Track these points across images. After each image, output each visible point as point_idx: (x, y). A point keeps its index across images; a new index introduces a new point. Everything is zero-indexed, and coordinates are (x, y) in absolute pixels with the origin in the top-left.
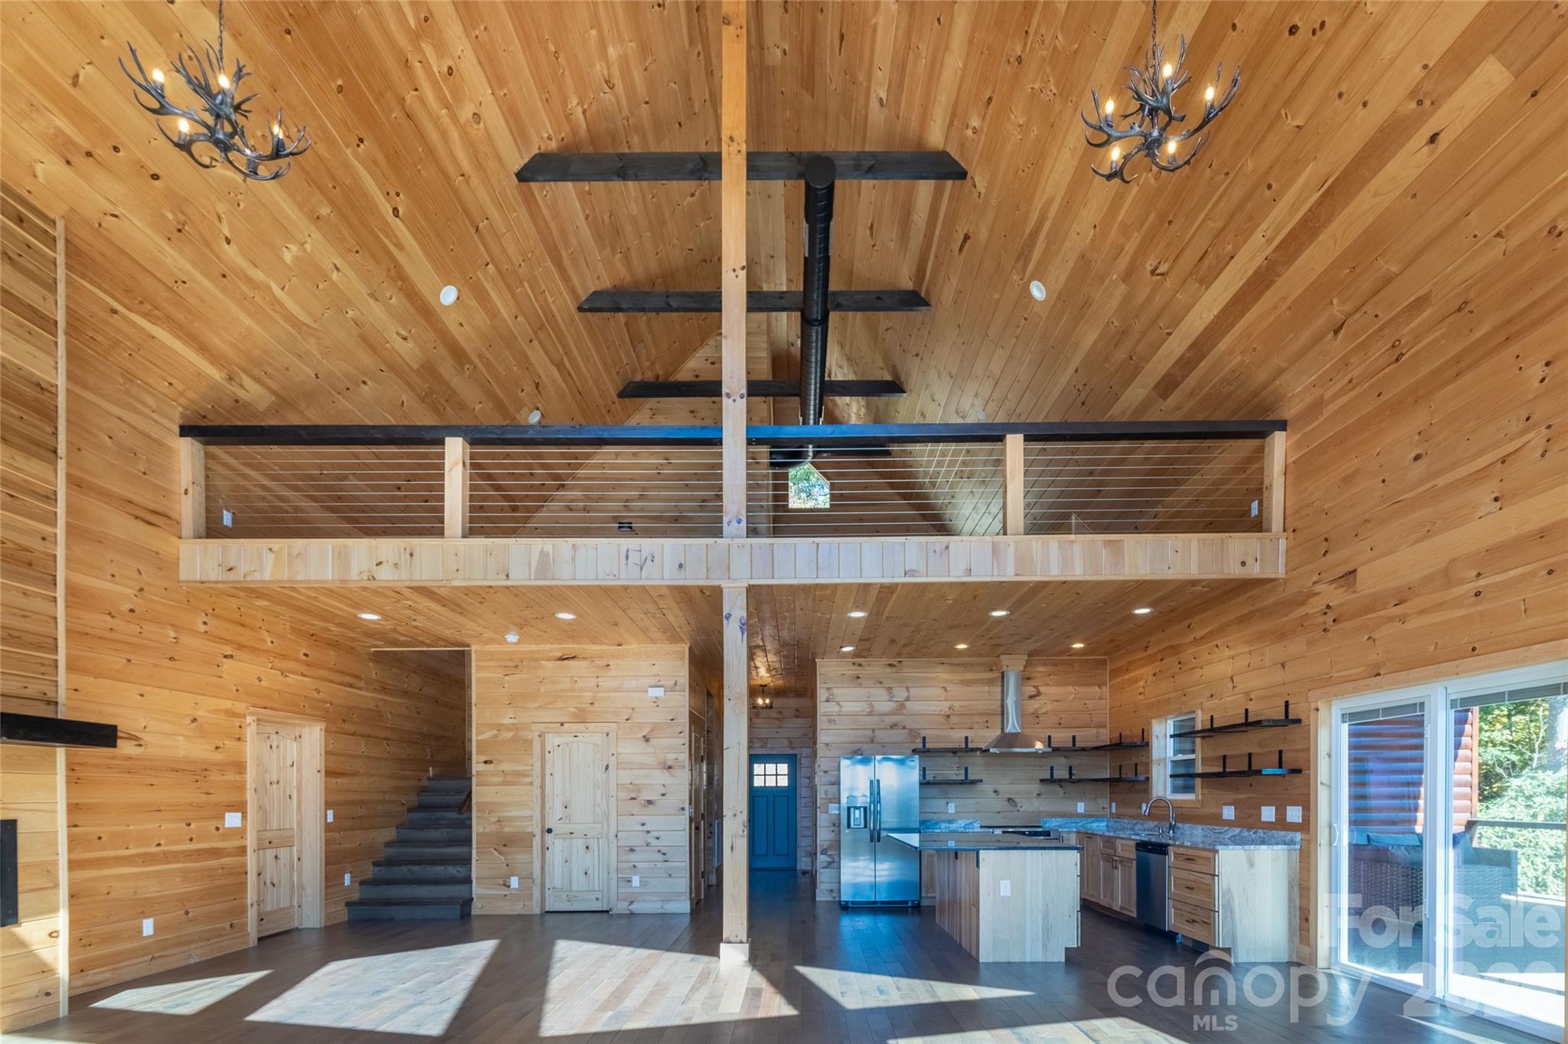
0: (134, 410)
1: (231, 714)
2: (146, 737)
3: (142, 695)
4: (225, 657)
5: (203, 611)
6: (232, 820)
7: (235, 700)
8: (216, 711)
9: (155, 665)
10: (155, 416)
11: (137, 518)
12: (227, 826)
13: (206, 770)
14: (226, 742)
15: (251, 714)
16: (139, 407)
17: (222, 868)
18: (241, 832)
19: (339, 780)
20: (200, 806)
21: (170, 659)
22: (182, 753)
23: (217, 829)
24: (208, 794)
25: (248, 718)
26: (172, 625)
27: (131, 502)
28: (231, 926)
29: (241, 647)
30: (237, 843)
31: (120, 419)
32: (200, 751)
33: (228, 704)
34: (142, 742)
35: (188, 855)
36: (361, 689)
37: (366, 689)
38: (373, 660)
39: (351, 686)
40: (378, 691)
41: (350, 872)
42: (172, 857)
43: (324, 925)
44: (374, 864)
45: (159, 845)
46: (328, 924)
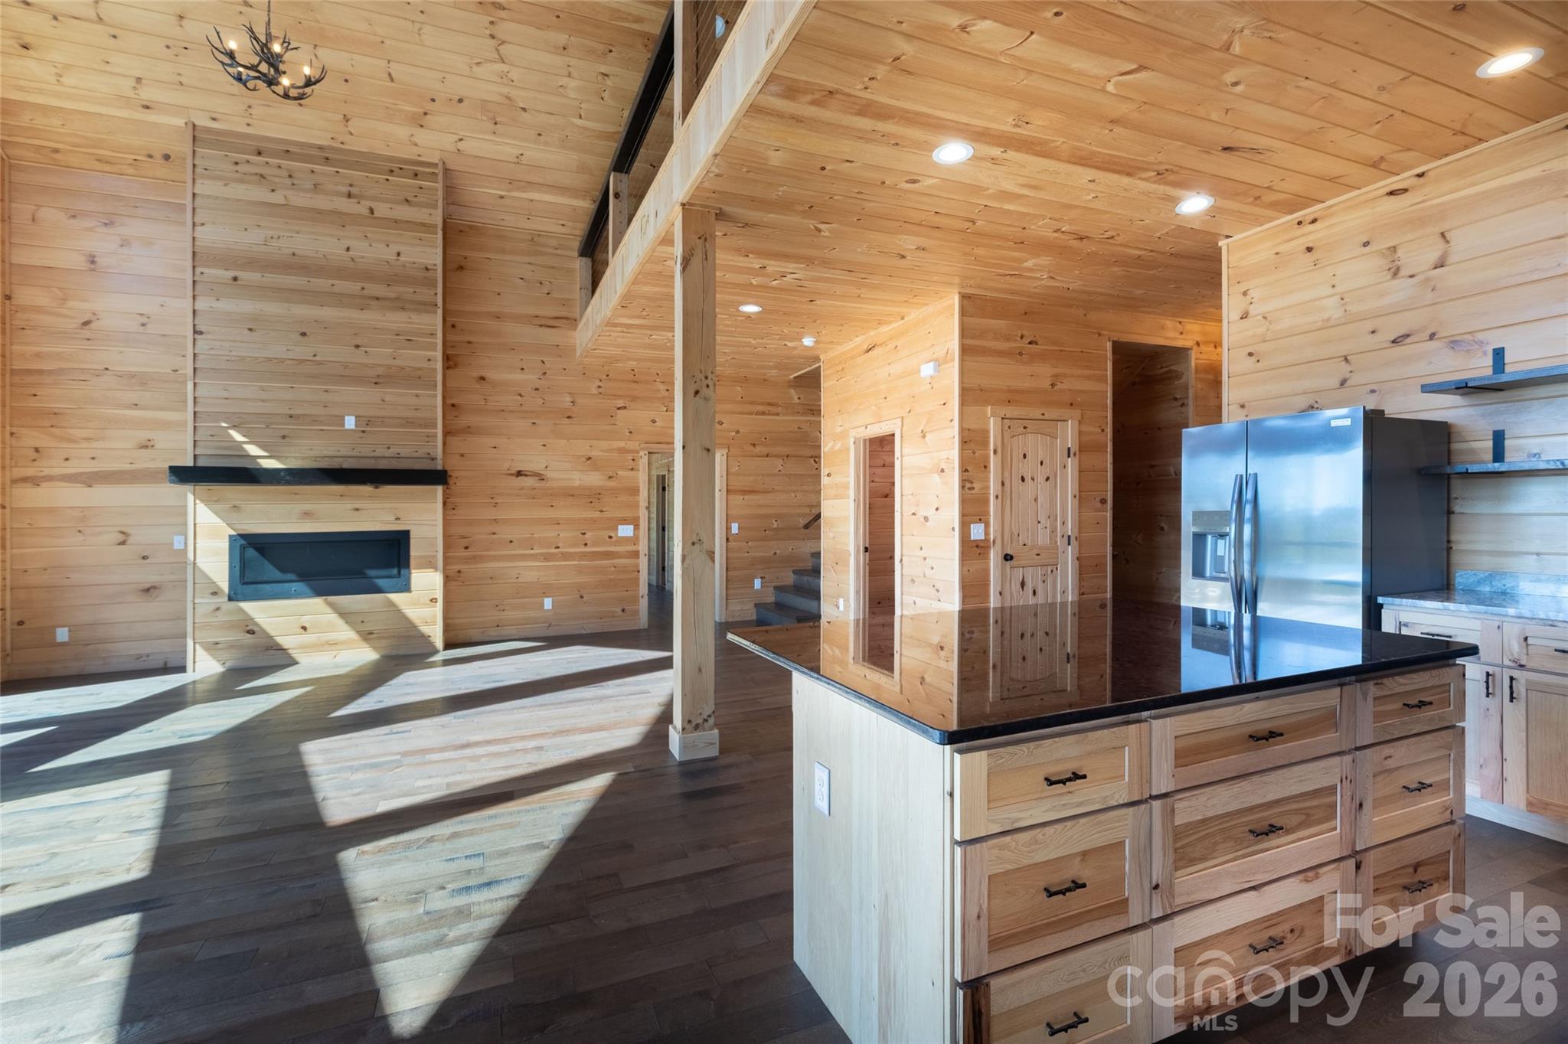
0: (542, 254)
1: (622, 450)
2: (549, 474)
3: (544, 445)
4: (619, 409)
5: (597, 379)
6: (625, 531)
7: (629, 440)
8: (609, 451)
9: (555, 424)
10: (559, 252)
11: (541, 326)
12: (619, 535)
13: (600, 494)
14: (619, 473)
15: (643, 449)
16: (544, 249)
17: (615, 567)
18: (634, 540)
19: (746, 497)
20: (594, 521)
21: (568, 417)
22: (577, 483)
23: (610, 537)
24: (601, 511)
25: (641, 452)
26: (570, 393)
27: (537, 316)
28: (623, 610)
29: (634, 399)
30: (631, 548)
31: (530, 264)
32: (594, 479)
33: (622, 444)
34: (543, 477)
35: (583, 556)
36: (778, 414)
37: (785, 414)
38: (795, 387)
39: (763, 413)
40: (803, 414)
41: (761, 578)
42: (566, 556)
43: (723, 621)
44: (795, 572)
45: (558, 547)
46: (730, 620)
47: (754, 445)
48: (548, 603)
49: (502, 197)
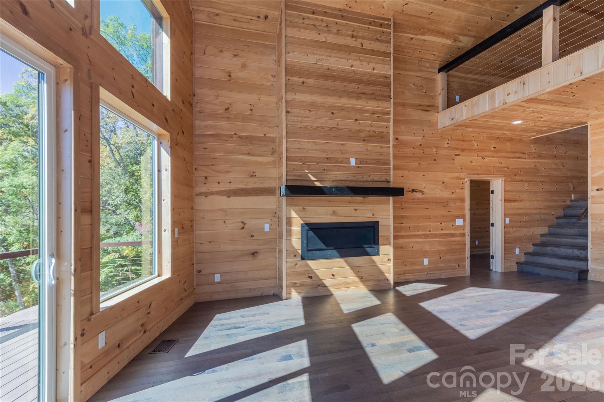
0: (422, 71)
1: (458, 178)
2: (425, 191)
3: (424, 175)
4: (456, 155)
5: (447, 139)
6: (459, 222)
7: (460, 172)
8: (452, 178)
9: (428, 163)
10: (430, 70)
11: (422, 110)
12: (457, 224)
13: (448, 202)
14: (456, 190)
15: (467, 177)
16: (424, 69)
17: (455, 242)
18: (463, 227)
19: (512, 204)
20: (445, 216)
21: (434, 160)
22: (438, 196)
23: (453, 225)
24: (449, 211)
25: (466, 179)
26: (435, 147)
27: (420, 105)
28: (459, 265)
29: (463, 150)
30: (462, 232)
31: (417, 76)
32: (446, 194)
33: (457, 175)
34: (424, 193)
35: (441, 235)
36: (525, 158)
37: (529, 158)
38: (533, 143)
39: (519, 158)
40: (537, 158)
41: (519, 248)
42: (435, 236)
43: (503, 271)
44: (534, 245)
45: (430, 231)
46: (506, 271)
47: (515, 175)
48: (426, 261)
49: (412, 39)
